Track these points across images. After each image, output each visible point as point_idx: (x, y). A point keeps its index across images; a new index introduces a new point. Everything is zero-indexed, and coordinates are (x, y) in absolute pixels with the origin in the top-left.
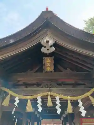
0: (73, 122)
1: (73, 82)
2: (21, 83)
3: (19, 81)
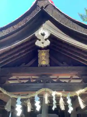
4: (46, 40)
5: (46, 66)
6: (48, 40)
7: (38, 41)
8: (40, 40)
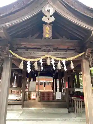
0: (62, 79)
1: (66, 48)
2: (23, 46)
3: (22, 45)
4: (51, 16)
5: (49, 38)
6: (53, 17)
7: (44, 17)
8: (46, 16)
